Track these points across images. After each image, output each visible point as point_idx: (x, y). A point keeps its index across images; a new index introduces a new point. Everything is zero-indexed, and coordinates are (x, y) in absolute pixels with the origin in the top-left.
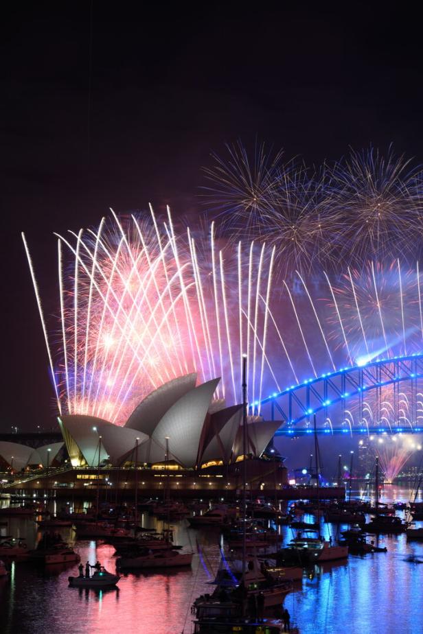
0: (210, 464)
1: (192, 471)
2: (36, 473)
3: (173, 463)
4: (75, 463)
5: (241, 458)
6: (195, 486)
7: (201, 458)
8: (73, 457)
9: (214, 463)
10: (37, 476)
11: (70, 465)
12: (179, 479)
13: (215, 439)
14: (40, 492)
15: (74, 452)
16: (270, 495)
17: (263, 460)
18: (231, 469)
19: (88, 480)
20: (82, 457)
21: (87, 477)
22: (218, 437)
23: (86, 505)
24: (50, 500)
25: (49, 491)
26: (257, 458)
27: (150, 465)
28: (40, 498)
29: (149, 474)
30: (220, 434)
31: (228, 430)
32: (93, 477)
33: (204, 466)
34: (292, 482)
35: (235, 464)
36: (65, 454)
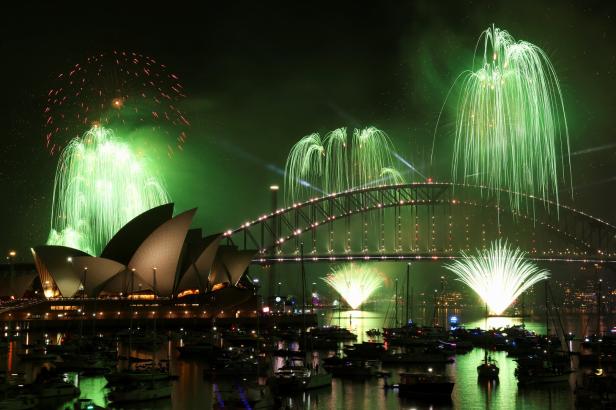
0: (186, 292)
1: (167, 300)
2: (8, 305)
3: (148, 292)
4: (49, 294)
5: (217, 287)
6: (171, 314)
7: (177, 288)
8: (47, 288)
9: (190, 292)
10: (8, 308)
11: (42, 297)
12: (155, 309)
13: (191, 269)
14: (12, 325)
15: (47, 284)
16: (245, 322)
17: (239, 288)
18: (206, 298)
19: (62, 312)
20: (55, 288)
21: (61, 308)
22: (196, 268)
23: (59, 336)
24: (23, 332)
25: (22, 324)
26: (232, 286)
27: (126, 295)
28: (12, 331)
29: (125, 304)
30: (197, 263)
31: (204, 259)
32: (67, 308)
33: (180, 295)
34: (266, 310)
35: (211, 293)
36: (38, 286)
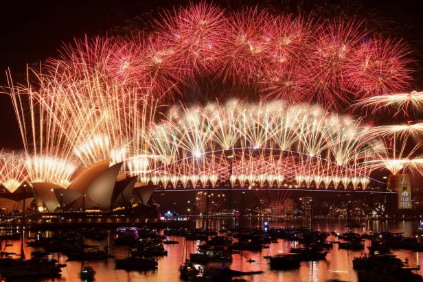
0: (117, 209)
1: (107, 212)
2: (18, 215)
3: (97, 208)
4: (41, 209)
5: (134, 205)
6: (109, 220)
7: (112, 206)
8: (40, 206)
9: (120, 208)
10: (19, 217)
11: (38, 211)
12: (100, 218)
13: (120, 195)
14: (21, 226)
15: (40, 203)
16: (151, 225)
17: (147, 206)
18: (129, 212)
19: (49, 219)
20: (44, 206)
21: (48, 217)
22: (122, 195)
23: (47, 232)
25: (26, 225)
26: (143, 205)
27: (84, 210)
28: (21, 230)
29: (84, 215)
30: (124, 192)
31: (127, 191)
32: (51, 217)
33: (114, 210)
34: (162, 218)
35: (131, 209)
36: (35, 205)
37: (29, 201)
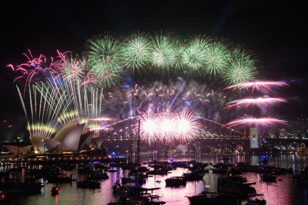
0: (82, 151)
1: (76, 154)
3: (69, 151)
4: (36, 152)
5: (93, 149)
6: (77, 158)
7: (79, 149)
8: (35, 150)
9: (84, 151)
10: (22, 157)
11: (34, 153)
12: (72, 157)
14: (24, 162)
15: (35, 148)
16: (102, 161)
17: (100, 149)
18: (89, 153)
19: (40, 158)
20: (38, 150)
22: (85, 143)
23: (40, 166)
24: (27, 165)
25: (27, 162)
26: (98, 149)
27: (62, 152)
28: (24, 165)
29: (62, 155)
30: (86, 141)
31: (88, 140)
32: (42, 157)
33: (80, 152)
34: (110, 156)
35: (91, 151)
36: (32, 149)
37: (29, 147)
